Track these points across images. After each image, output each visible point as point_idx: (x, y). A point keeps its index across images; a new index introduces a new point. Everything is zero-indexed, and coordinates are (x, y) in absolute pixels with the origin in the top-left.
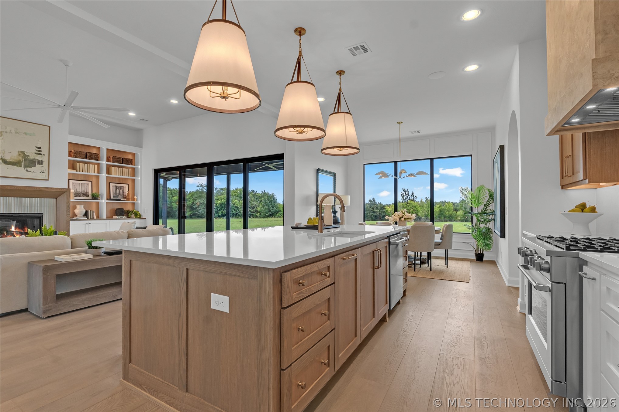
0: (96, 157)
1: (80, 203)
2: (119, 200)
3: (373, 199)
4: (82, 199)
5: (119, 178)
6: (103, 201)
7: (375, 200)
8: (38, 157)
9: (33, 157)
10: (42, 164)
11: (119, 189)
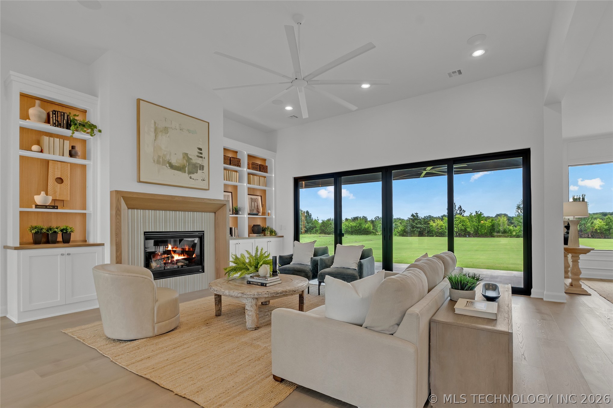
3: (415, 214)
7: (418, 215)
8: (199, 161)
9: (196, 160)
10: (203, 169)
11: (254, 202)
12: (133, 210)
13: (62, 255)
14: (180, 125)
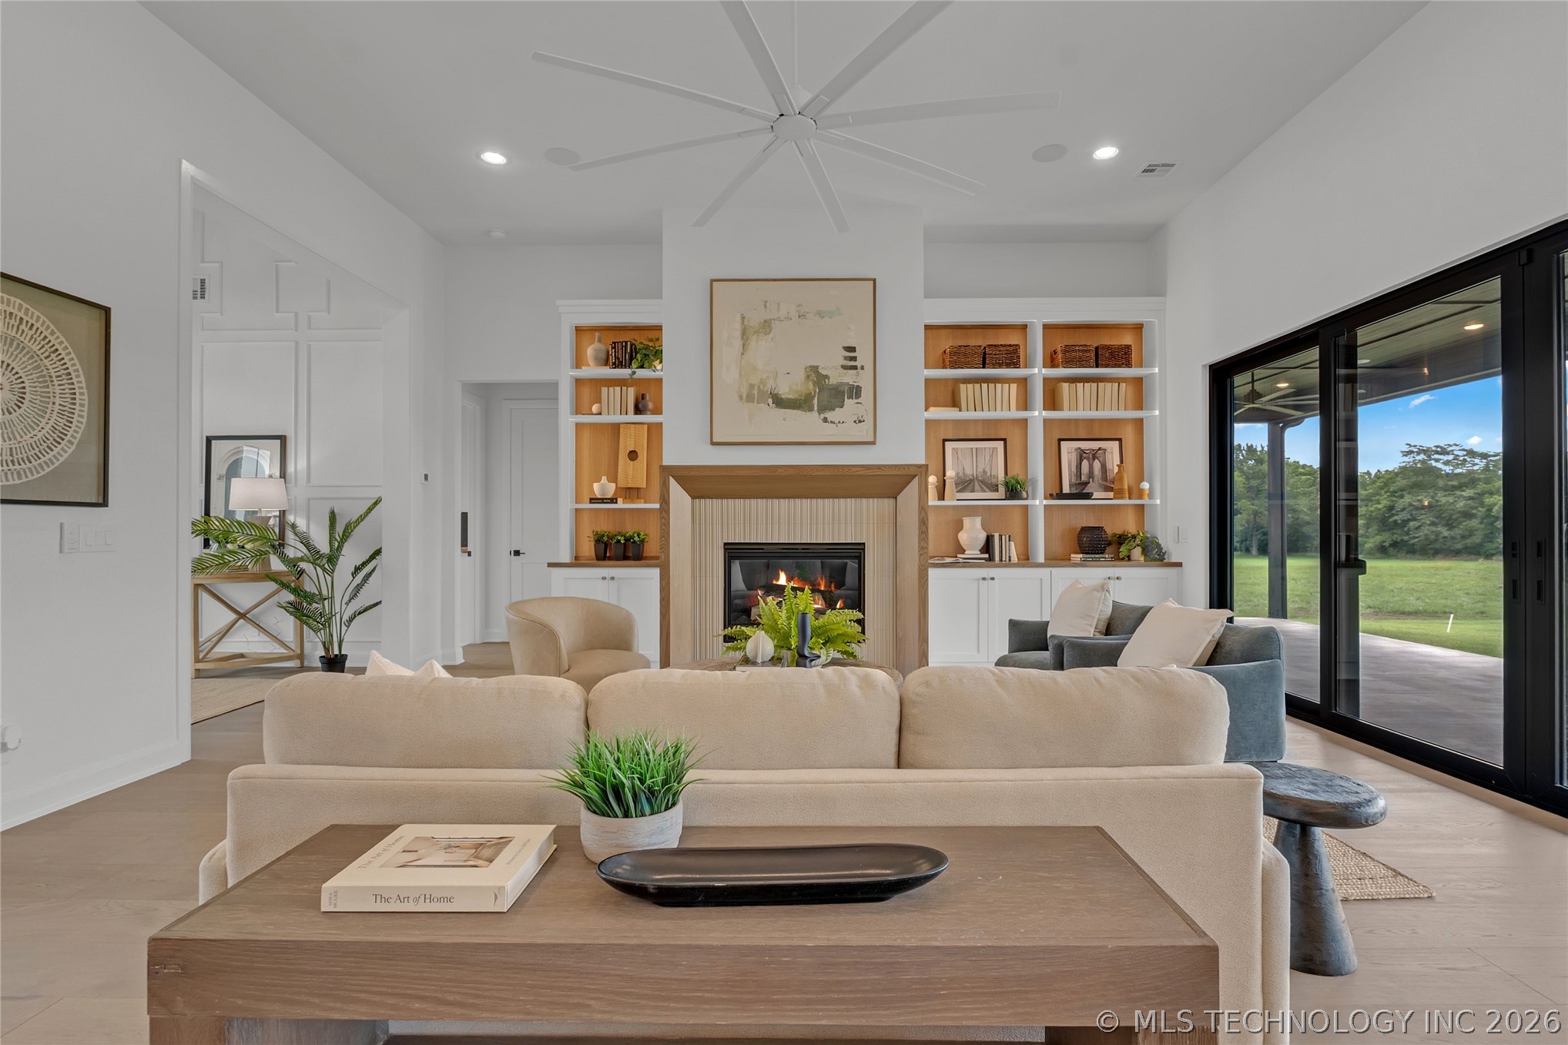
0: (1011, 357)
1: (972, 511)
2: (1088, 496)
4: (979, 497)
5: (1090, 422)
6: (1038, 503)
8: (849, 378)
9: (838, 377)
10: (858, 396)
11: (1088, 459)
12: (703, 501)
13: (604, 578)
14: (798, 306)
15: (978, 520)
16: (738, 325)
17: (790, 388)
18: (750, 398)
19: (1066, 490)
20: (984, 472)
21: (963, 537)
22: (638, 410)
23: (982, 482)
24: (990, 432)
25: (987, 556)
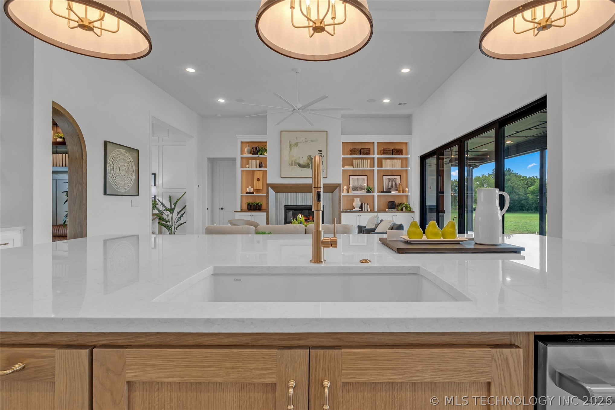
0: (368, 152)
1: (357, 196)
4: (358, 193)
5: (390, 170)
6: (376, 194)
10: (323, 164)
11: (391, 181)
12: (278, 193)
13: (250, 215)
14: (306, 138)
15: (359, 199)
16: (289, 144)
17: (303, 162)
18: (292, 165)
19: (385, 190)
20: (361, 185)
21: (354, 204)
22: (260, 167)
23: (361, 188)
24: (362, 173)
25: (361, 209)
